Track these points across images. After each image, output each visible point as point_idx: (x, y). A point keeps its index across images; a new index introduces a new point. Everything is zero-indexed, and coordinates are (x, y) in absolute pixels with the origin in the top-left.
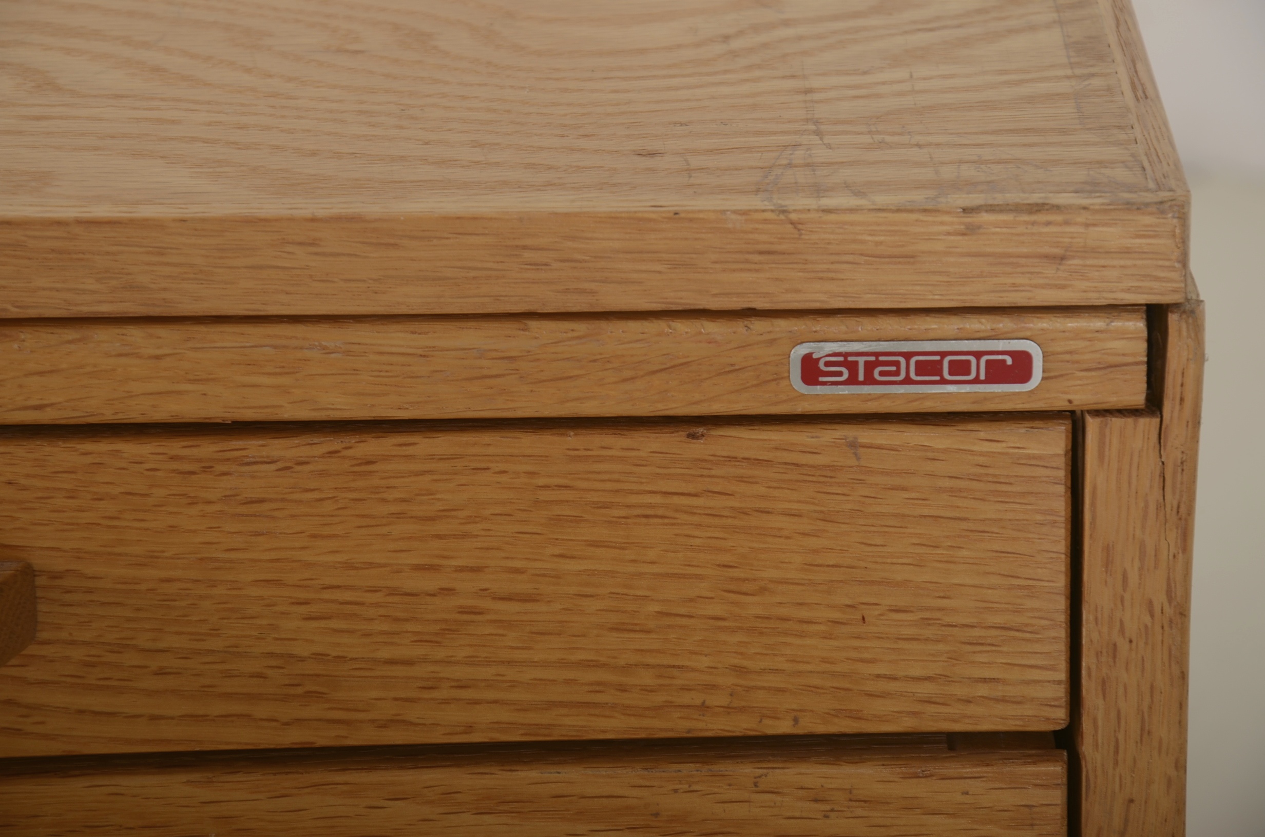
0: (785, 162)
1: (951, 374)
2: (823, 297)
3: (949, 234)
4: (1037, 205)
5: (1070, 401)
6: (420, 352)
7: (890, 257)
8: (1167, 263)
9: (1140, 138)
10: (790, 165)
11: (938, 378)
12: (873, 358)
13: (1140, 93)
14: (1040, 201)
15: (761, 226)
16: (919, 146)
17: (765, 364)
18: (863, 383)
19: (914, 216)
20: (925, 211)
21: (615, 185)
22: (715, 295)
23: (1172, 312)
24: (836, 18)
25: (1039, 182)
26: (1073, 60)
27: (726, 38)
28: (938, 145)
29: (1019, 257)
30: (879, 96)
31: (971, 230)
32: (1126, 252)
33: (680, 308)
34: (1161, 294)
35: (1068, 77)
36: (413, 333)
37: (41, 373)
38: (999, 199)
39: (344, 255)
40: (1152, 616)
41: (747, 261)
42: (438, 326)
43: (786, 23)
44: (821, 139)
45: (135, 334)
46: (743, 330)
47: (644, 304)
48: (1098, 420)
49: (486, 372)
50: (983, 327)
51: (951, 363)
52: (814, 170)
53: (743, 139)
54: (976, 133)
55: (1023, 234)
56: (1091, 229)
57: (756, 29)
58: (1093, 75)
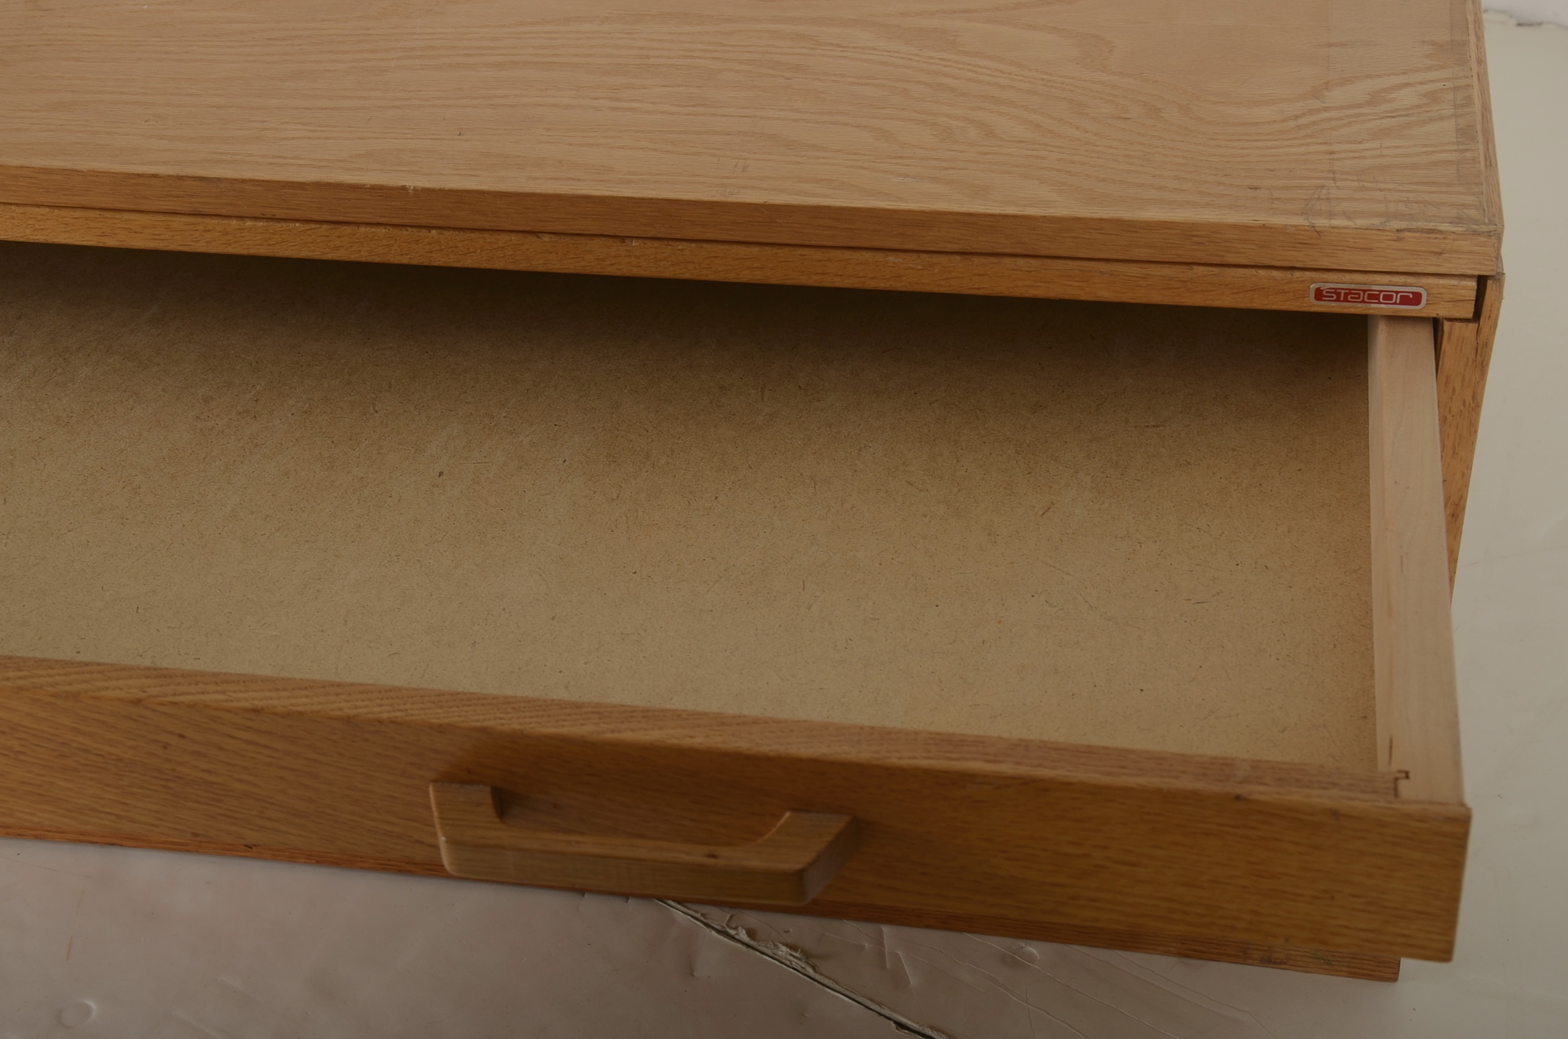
0: (1317, 197)
1: (1383, 300)
2: (1328, 264)
3: (1389, 240)
4: (1431, 229)
5: (1437, 314)
6: (1143, 276)
7: (1360, 248)
8: (1489, 258)
9: (1485, 190)
10: (1319, 199)
11: (1377, 301)
12: (1348, 291)
13: (1488, 163)
14: (1433, 228)
15: (1302, 232)
16: (1380, 190)
17: (1298, 290)
18: (1343, 301)
19: (1374, 232)
20: (1379, 230)
21: (1237, 206)
22: (1278, 260)
23: (1490, 279)
24: (1349, 107)
25: (1434, 216)
26: (1459, 140)
27: (1296, 117)
28: (1389, 190)
29: (1420, 252)
30: (1365, 158)
31: (1399, 239)
32: (1471, 252)
33: (1262, 265)
34: (1486, 271)
35: (1455, 151)
36: (1141, 268)
37: (980, 275)
38: (1415, 225)
39: (1113, 234)
40: (1464, 406)
41: (1294, 247)
42: (1153, 266)
43: (1326, 109)
44: (1335, 183)
45: (1021, 262)
46: (1290, 276)
47: (1245, 262)
48: (1450, 323)
49: (1172, 286)
50: (1401, 281)
51: (1384, 295)
52: (1329, 202)
53: (1298, 181)
54: (1408, 184)
55: (1423, 242)
56: (1456, 242)
57: (1312, 112)
58: (1467, 150)
